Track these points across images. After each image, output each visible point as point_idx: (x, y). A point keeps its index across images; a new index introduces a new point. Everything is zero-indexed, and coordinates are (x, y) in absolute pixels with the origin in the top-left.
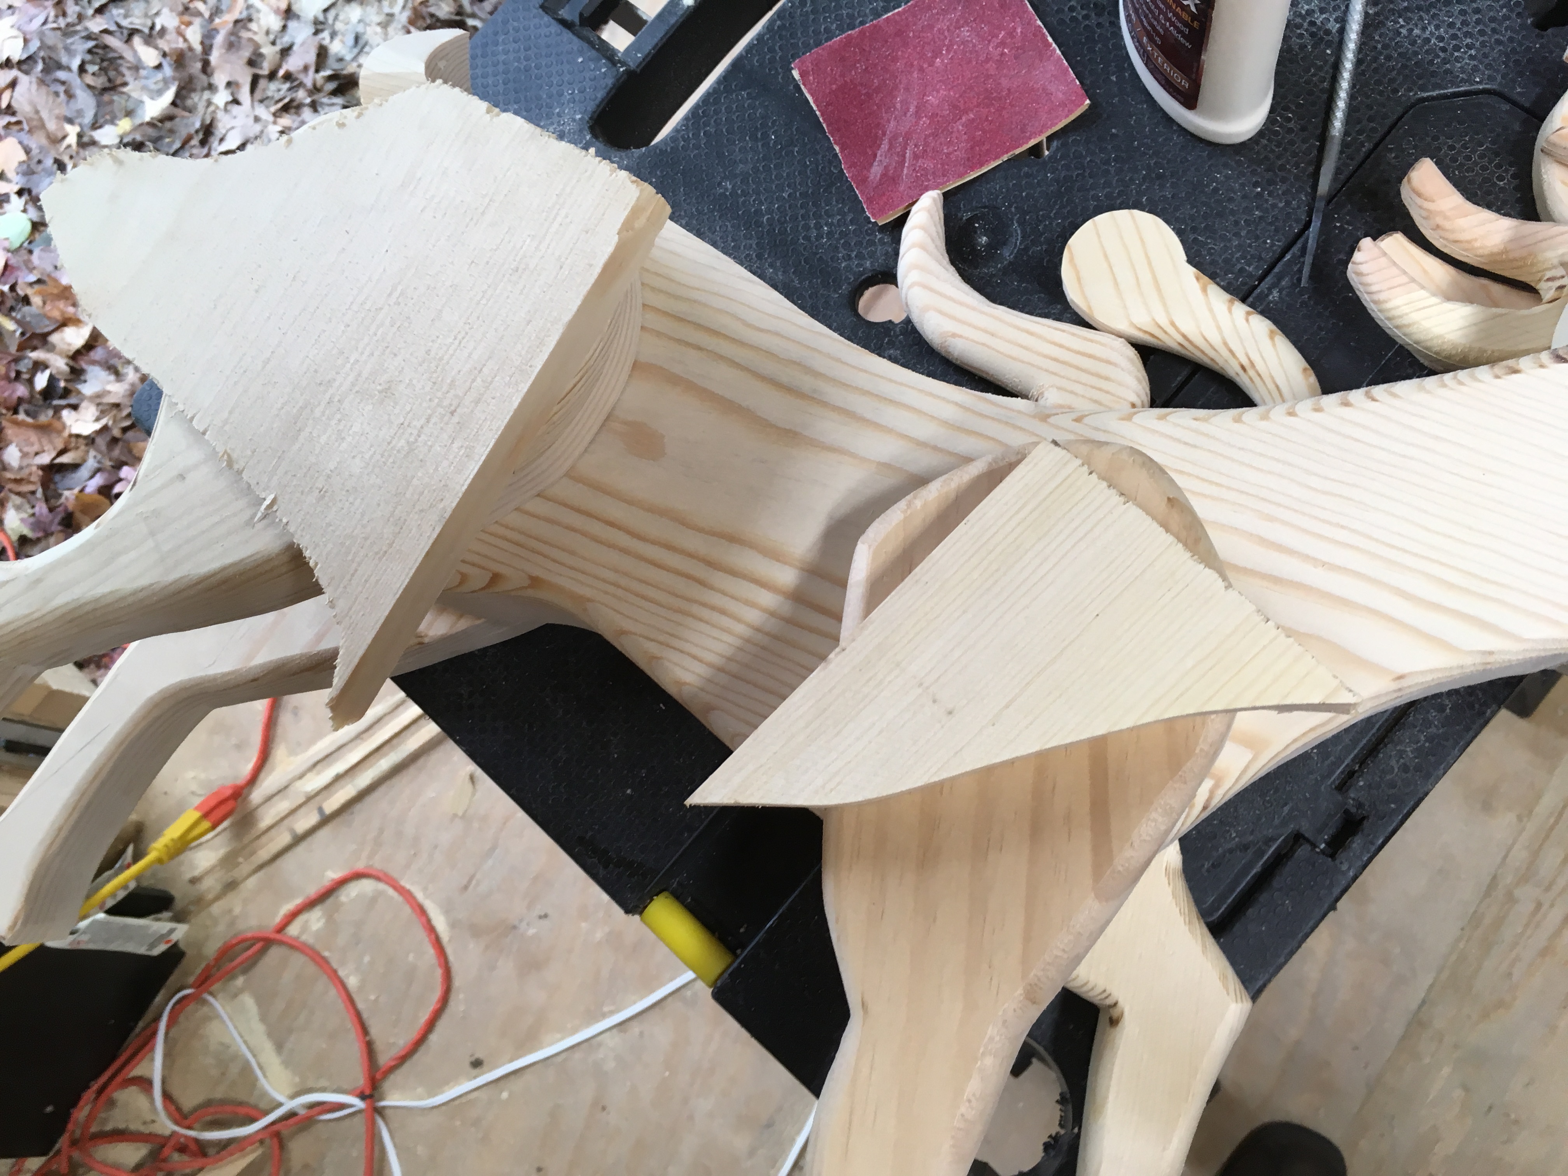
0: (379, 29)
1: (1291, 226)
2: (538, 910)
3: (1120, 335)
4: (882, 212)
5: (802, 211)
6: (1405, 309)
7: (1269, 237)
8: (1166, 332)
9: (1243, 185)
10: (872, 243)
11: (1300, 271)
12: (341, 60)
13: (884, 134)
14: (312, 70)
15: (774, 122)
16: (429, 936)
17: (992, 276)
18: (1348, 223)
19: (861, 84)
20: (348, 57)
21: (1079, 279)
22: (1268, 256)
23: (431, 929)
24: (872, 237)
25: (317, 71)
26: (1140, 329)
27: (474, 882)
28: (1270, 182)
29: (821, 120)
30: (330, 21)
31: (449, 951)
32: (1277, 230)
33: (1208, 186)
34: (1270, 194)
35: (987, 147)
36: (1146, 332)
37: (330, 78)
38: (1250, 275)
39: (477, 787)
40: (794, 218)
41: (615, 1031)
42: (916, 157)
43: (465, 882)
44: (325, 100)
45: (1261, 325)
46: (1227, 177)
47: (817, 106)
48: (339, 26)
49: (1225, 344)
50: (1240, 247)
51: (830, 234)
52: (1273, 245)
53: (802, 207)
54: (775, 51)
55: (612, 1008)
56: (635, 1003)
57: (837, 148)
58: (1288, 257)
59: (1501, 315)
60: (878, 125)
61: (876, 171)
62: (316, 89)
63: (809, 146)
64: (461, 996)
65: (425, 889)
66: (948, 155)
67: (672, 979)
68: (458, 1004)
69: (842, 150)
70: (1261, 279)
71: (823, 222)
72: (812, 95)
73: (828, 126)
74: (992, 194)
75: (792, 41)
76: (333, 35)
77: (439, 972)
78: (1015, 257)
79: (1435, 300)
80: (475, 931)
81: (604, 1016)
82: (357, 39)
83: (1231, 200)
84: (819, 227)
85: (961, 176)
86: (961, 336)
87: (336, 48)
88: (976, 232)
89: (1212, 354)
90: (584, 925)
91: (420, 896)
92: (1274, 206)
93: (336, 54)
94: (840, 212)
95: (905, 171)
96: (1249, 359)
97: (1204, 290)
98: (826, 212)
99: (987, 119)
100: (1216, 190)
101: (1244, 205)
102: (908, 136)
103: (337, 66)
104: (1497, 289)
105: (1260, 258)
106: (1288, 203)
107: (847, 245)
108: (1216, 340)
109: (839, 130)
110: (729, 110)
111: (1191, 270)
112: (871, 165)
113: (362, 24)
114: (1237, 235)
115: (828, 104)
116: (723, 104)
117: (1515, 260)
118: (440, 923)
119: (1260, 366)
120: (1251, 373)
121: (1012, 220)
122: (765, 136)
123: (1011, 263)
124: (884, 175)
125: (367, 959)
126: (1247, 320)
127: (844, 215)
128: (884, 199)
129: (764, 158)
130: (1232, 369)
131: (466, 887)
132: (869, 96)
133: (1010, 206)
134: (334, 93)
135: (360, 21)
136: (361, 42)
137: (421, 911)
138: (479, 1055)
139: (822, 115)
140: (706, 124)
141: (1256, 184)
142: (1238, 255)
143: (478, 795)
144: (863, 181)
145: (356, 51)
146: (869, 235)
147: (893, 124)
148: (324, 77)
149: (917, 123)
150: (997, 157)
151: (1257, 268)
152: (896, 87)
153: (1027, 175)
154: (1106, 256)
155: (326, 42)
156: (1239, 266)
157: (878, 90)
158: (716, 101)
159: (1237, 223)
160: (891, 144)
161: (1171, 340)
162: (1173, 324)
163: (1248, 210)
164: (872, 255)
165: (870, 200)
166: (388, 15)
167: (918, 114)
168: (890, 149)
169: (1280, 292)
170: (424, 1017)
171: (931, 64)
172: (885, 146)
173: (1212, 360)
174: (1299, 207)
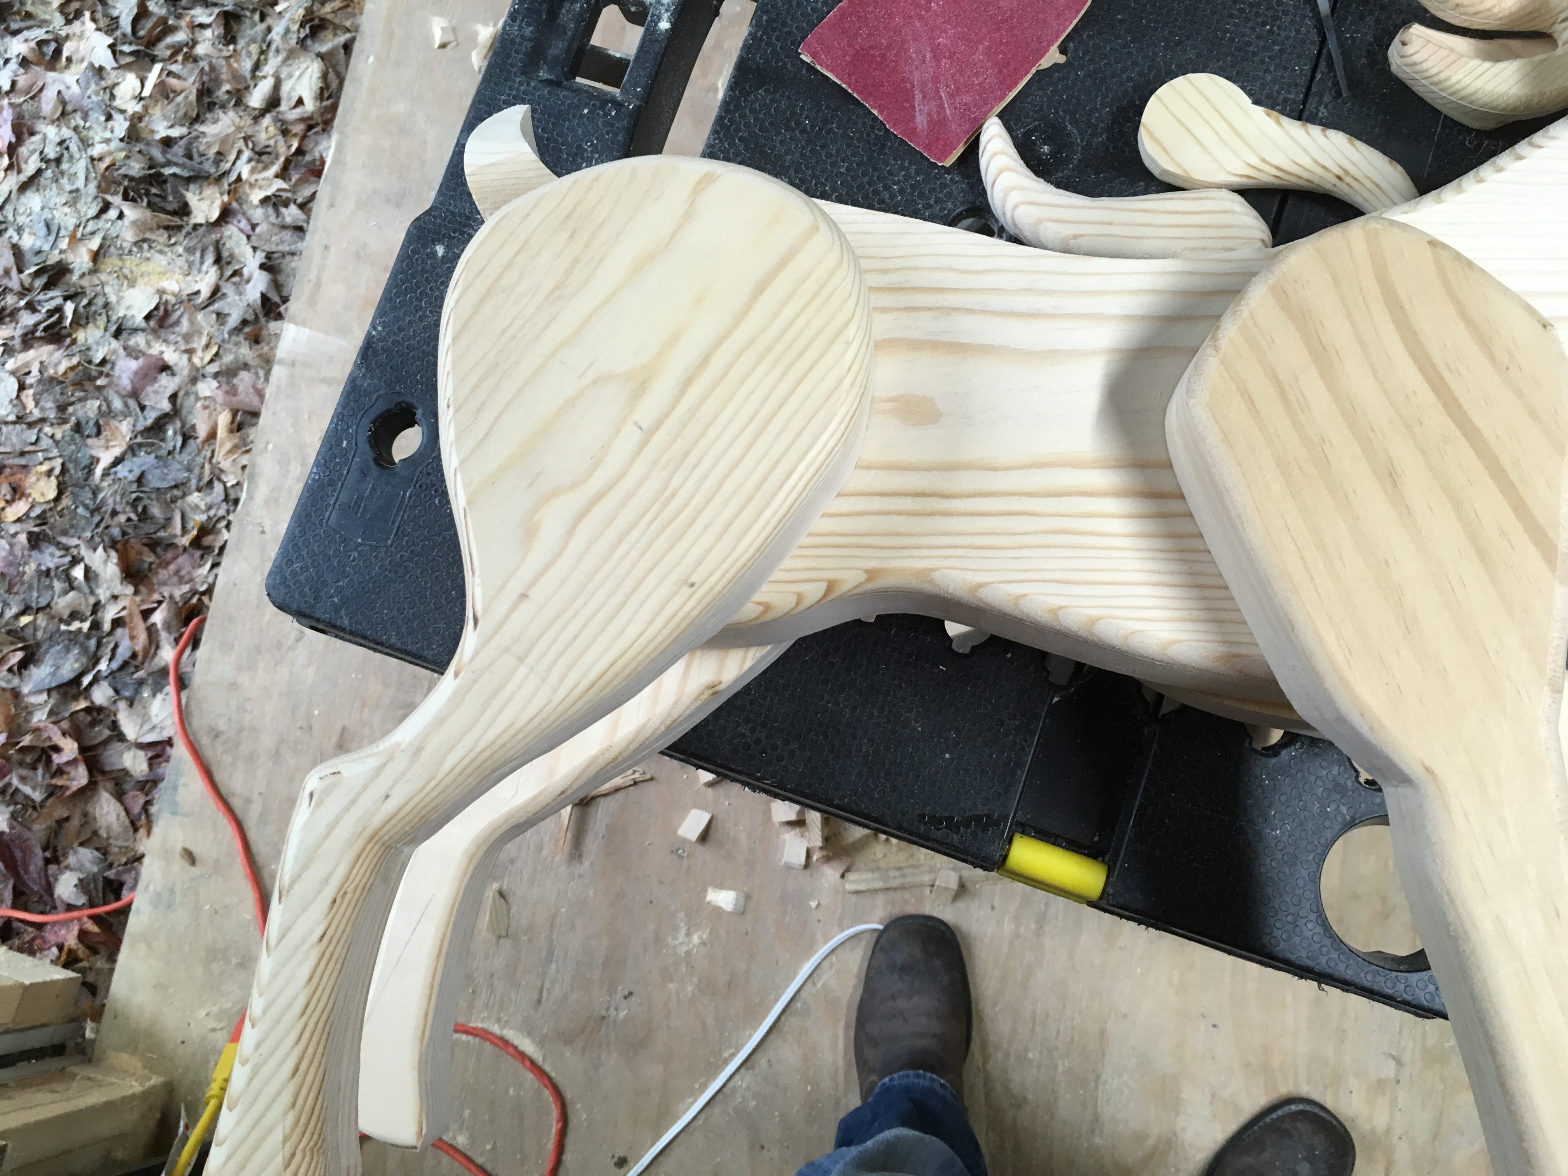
0: (67, 210)
1: (1309, 49)
2: (621, 991)
3: (1219, 186)
4: (945, 155)
5: (866, 179)
6: (1467, 81)
7: (1296, 65)
8: (1260, 170)
9: (1253, 29)
10: (944, 186)
11: (1336, 84)
12: (39, 252)
13: (913, 86)
14: (14, 272)
15: (802, 108)
16: (523, 1062)
17: (1069, 178)
18: (1355, 32)
19: (872, 47)
20: (46, 247)
21: (1165, 150)
22: (1303, 81)
23: (522, 1056)
24: (942, 181)
25: (20, 271)
26: (1236, 175)
27: (545, 993)
28: (1275, 18)
29: (850, 91)
30: (10, 218)
31: (547, 1068)
32: (1299, 57)
33: (1223, 38)
34: (1278, 27)
35: (1012, 67)
36: (1241, 176)
37: (37, 274)
38: (1294, 102)
39: (510, 900)
40: (860, 187)
41: (742, 1070)
42: (951, 96)
43: (535, 997)
44: (41, 297)
45: (1338, 139)
46: (1236, 25)
47: (841, 80)
48: (21, 220)
49: (1316, 162)
50: (1274, 81)
51: (901, 191)
52: (1302, 70)
53: (864, 176)
54: (773, 45)
55: (732, 1051)
56: (751, 1036)
57: (875, 112)
58: (1319, 76)
59: (1545, 60)
60: (903, 80)
61: (921, 121)
62: (25, 290)
63: (845, 119)
64: (578, 1106)
65: (499, 1020)
66: (980, 84)
67: (777, 1000)
68: (579, 1115)
69: (880, 112)
70: (1304, 103)
71: (890, 183)
72: (832, 71)
73: (859, 94)
74: (1036, 106)
75: (785, 30)
76: (20, 230)
77: (547, 1094)
78: (1082, 154)
79: (1488, 65)
80: (568, 1039)
81: (726, 1062)
82: (48, 226)
83: (1249, 44)
84: (887, 188)
85: (1001, 99)
86: (1082, 235)
87: (27, 242)
88: (1035, 145)
89: (1306, 175)
90: (671, 986)
91: (496, 1029)
92: (1288, 37)
93: (31, 248)
94: (902, 168)
95: (948, 112)
96: (1341, 167)
97: (1278, 123)
98: (890, 173)
99: (1001, 43)
100: (1232, 40)
101: (1262, 43)
102: (936, 80)
103: (37, 260)
104: (1514, 44)
105: (1297, 85)
106: (1298, 32)
107: (921, 195)
108: (1308, 163)
109: (870, 94)
110: (752, 110)
111: (1259, 111)
112: (914, 117)
113: (46, 210)
114: (1267, 71)
115: (850, 76)
116: (746, 107)
117: (1531, 13)
118: (527, 1046)
119: (1353, 171)
120: (1348, 179)
121: (1064, 122)
122: (798, 123)
123: (1080, 161)
124: (930, 122)
125: (467, 1113)
126: (1326, 136)
127: (908, 169)
128: (942, 142)
129: (808, 142)
130: (1328, 182)
131: (539, 1001)
132: (883, 56)
133: (1057, 112)
134: (47, 287)
135: (42, 209)
136: (54, 229)
137: (504, 1043)
138: (620, 1153)
139: (850, 87)
140: (737, 130)
141: (1264, 24)
142: (1276, 88)
143: (514, 909)
144: (913, 132)
145: (52, 238)
146: (939, 179)
147: (916, 74)
148: (30, 274)
149: (938, 66)
150: (1027, 73)
151: (1297, 94)
152: (904, 42)
153: (1059, 79)
154: (1180, 122)
155: (15, 239)
156: (1281, 97)
157: (889, 47)
158: (738, 107)
159: (1262, 62)
160: (923, 92)
161: (1266, 176)
162: (1264, 161)
163: (1266, 48)
164: (949, 195)
165: (928, 148)
166: (71, 192)
167: (936, 58)
168: (924, 97)
169: (1326, 107)
170: (550, 1144)
171: (928, 9)
172: (918, 96)
173: (1308, 180)
174: (1309, 32)
